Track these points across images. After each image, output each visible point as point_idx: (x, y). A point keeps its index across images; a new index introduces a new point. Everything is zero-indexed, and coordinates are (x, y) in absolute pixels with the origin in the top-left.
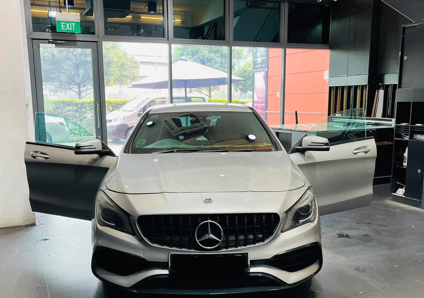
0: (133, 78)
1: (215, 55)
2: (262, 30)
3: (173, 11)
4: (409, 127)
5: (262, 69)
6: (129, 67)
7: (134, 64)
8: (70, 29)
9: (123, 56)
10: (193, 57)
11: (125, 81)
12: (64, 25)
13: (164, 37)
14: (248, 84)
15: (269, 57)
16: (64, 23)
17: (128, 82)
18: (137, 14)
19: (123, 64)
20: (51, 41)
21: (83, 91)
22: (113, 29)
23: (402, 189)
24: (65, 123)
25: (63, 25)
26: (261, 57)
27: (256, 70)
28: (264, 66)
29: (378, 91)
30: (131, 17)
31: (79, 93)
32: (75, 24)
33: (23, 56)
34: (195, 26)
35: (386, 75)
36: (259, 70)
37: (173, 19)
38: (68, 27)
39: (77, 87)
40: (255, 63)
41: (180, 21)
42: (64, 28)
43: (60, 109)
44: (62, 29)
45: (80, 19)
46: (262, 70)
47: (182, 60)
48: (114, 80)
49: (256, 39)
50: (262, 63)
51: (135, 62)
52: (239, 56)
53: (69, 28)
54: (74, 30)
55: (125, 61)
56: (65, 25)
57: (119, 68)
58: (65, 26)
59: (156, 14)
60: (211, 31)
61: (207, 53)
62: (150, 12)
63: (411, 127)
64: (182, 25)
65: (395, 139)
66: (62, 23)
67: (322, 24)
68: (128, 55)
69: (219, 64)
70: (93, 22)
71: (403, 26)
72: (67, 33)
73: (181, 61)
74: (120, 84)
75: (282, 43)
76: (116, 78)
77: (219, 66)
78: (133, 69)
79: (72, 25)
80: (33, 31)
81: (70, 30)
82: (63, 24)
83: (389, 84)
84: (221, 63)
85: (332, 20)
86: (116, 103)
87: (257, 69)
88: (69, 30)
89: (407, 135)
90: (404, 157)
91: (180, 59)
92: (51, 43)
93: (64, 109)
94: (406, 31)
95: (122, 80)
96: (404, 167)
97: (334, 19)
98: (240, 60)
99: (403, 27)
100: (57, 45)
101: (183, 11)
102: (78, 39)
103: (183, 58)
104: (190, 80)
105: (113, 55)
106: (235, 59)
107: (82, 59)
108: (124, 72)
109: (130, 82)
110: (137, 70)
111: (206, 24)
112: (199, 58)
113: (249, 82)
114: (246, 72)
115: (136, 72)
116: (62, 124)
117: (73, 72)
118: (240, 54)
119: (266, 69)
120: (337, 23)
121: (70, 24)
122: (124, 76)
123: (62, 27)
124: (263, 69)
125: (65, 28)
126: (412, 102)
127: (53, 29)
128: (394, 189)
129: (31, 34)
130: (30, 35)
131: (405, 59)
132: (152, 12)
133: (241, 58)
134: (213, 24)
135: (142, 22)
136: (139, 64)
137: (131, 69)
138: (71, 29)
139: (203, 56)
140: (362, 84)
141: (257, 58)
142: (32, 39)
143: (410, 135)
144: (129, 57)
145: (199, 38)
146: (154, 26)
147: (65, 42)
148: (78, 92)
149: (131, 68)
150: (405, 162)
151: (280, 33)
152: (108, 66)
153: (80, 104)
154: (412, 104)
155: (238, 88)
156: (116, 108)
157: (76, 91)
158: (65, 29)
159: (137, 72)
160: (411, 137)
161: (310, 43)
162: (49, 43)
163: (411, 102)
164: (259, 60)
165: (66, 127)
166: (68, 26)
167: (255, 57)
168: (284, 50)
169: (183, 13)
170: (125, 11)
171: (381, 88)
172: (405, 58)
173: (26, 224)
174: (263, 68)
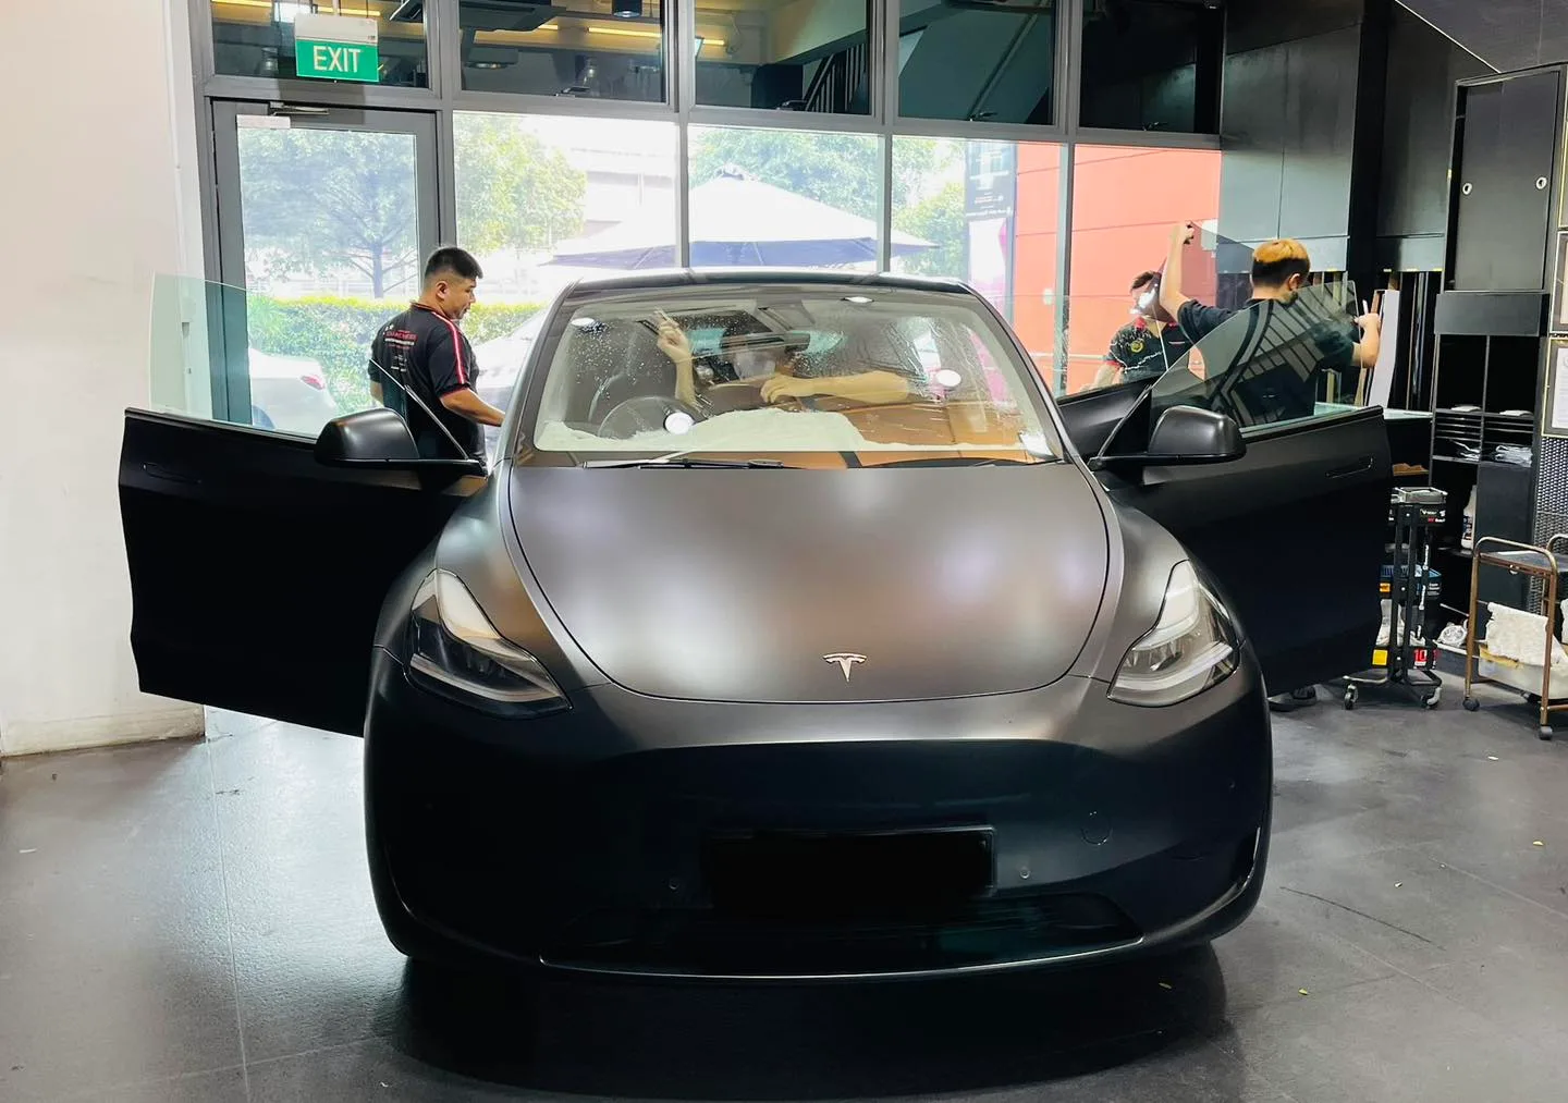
0: (564, 229)
1: (841, 157)
2: (994, 82)
3: (696, 9)
4: (1479, 418)
5: (996, 209)
6: (549, 189)
7: (565, 180)
8: (343, 68)
9: (528, 151)
10: (763, 164)
11: (536, 238)
12: (321, 53)
13: (663, 100)
14: (952, 255)
15: (1018, 171)
16: (323, 48)
17: (543, 239)
18: (574, 18)
19: (529, 181)
20: (279, 105)
21: (390, 268)
22: (494, 66)
23: (1459, 627)
24: (322, 380)
25: (319, 55)
26: (992, 171)
27: (974, 214)
28: (1001, 198)
29: (1381, 294)
30: (556, 27)
31: (378, 275)
32: (359, 51)
33: (176, 162)
34: (771, 61)
35: (1405, 240)
36: (986, 213)
37: (698, 38)
38: (335, 61)
39: (369, 253)
40: (972, 190)
41: (722, 43)
42: (321, 63)
43: (309, 331)
44: (317, 67)
45: (376, 35)
46: (994, 212)
47: (727, 175)
48: (498, 233)
49: (974, 113)
50: (995, 191)
51: (571, 175)
52: (920, 159)
53: (338, 65)
54: (355, 70)
55: (538, 168)
56: (326, 53)
57: (514, 192)
58: (324, 58)
59: (639, 18)
60: (824, 81)
61: (814, 148)
62: (620, 14)
63: (1487, 419)
64: (729, 58)
65: (1435, 457)
66: (316, 48)
67: (1194, 66)
68: (545, 147)
69: (855, 184)
70: (422, 42)
71: (1459, 83)
72: (333, 80)
73: (720, 179)
74: (519, 247)
75: (1063, 124)
76: (504, 227)
77: (854, 191)
78: (562, 196)
79: (350, 55)
80: (218, 71)
81: (343, 73)
82: (318, 51)
83: (1415, 270)
84: (862, 183)
85: (1228, 54)
86: (502, 311)
87: (977, 208)
88: (340, 69)
89: (1473, 445)
90: (1465, 520)
91: (720, 172)
92: (277, 115)
93: (320, 330)
94: (1470, 99)
95: (523, 234)
96: (1463, 552)
97: (1235, 51)
98: (926, 174)
99: (1460, 87)
100: (297, 119)
101: (730, 12)
102: (370, 101)
103: (730, 167)
104: (749, 243)
105: (494, 148)
106: (909, 170)
107: (388, 159)
108: (532, 206)
109: (550, 237)
110: (577, 201)
111: (808, 57)
112: (787, 165)
113: (955, 247)
114: (943, 213)
115: (575, 207)
116: (312, 382)
117: (358, 206)
118: (925, 153)
119: (1009, 208)
120: (1245, 63)
121: (342, 52)
122: (531, 220)
123: (316, 63)
124: (1000, 211)
125: (327, 63)
126: (1492, 337)
127: (286, 66)
128: (1432, 626)
129: (208, 81)
130: (205, 84)
131: (1466, 193)
132: (627, 14)
133: (927, 166)
134: (830, 60)
135: (591, 45)
136: (585, 179)
137: (555, 195)
138: (346, 70)
139: (800, 159)
140: (1329, 270)
141: (979, 173)
142: (213, 99)
143: (1484, 446)
144: (549, 155)
145: (780, 106)
146: (631, 61)
147: (327, 109)
148: (371, 272)
149: (557, 192)
150: (1467, 535)
151: (1056, 94)
152: (478, 186)
153: (376, 314)
154: (1488, 344)
155: (919, 268)
156: (499, 330)
157: (363, 265)
158: (325, 68)
159: (577, 205)
160: (1488, 453)
161: (1154, 129)
162: (271, 112)
163: (1485, 337)
164: (986, 180)
165: (326, 391)
166: (335, 56)
167: (973, 168)
168: (1066, 149)
169: (731, 18)
170: (533, 9)
171: (1389, 285)
172: (1468, 189)
173: (170, 734)
174: (998, 206)
